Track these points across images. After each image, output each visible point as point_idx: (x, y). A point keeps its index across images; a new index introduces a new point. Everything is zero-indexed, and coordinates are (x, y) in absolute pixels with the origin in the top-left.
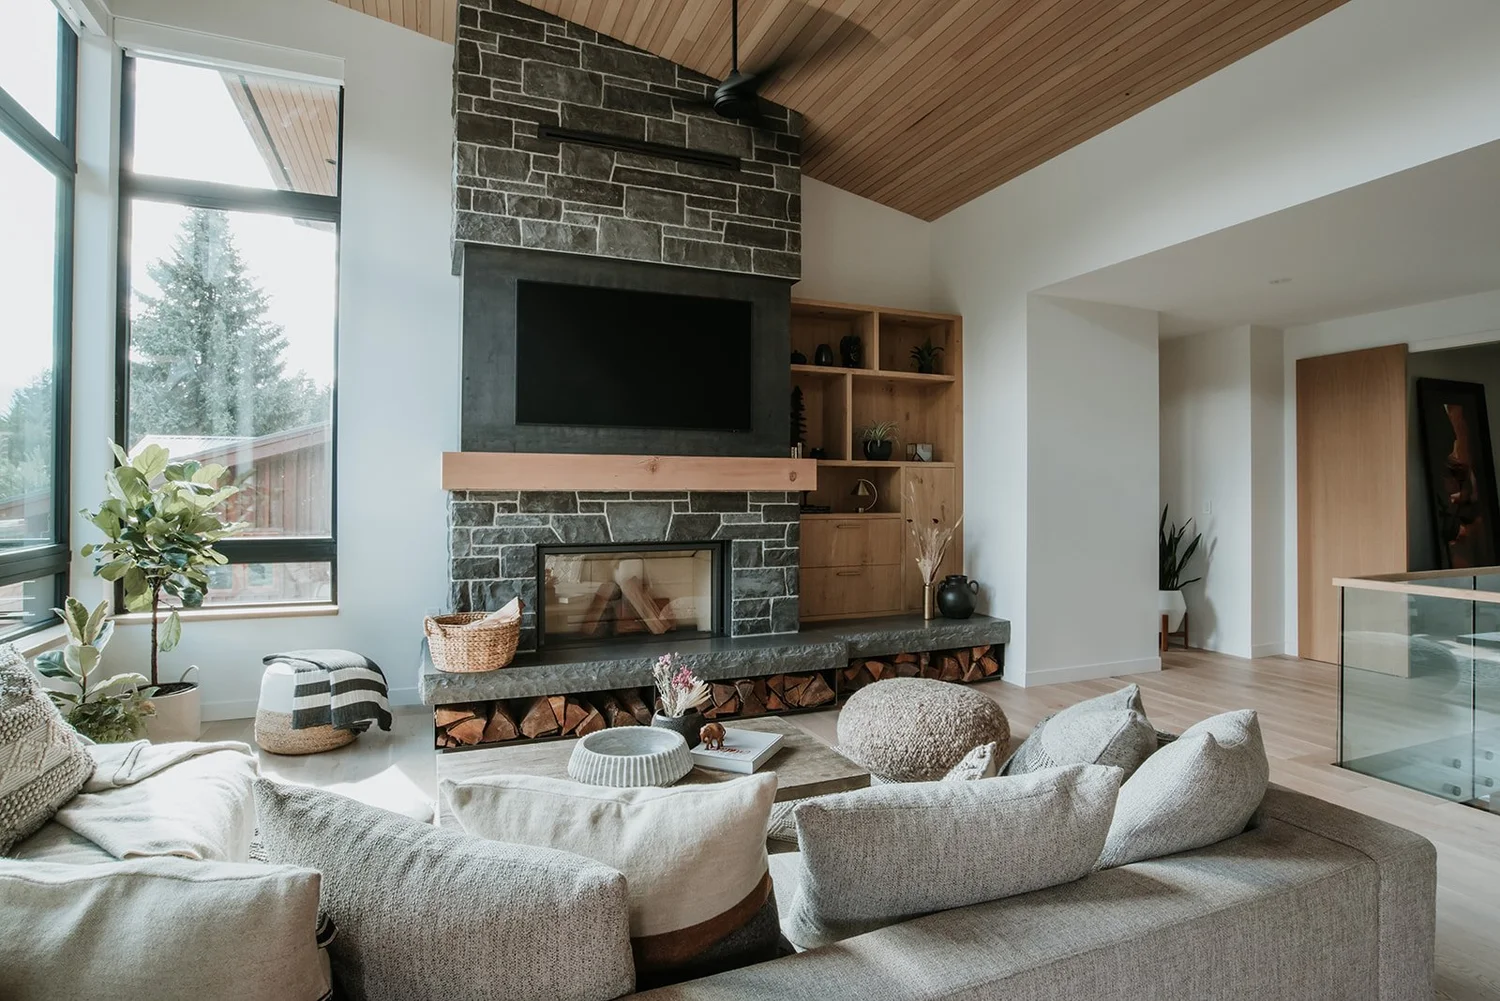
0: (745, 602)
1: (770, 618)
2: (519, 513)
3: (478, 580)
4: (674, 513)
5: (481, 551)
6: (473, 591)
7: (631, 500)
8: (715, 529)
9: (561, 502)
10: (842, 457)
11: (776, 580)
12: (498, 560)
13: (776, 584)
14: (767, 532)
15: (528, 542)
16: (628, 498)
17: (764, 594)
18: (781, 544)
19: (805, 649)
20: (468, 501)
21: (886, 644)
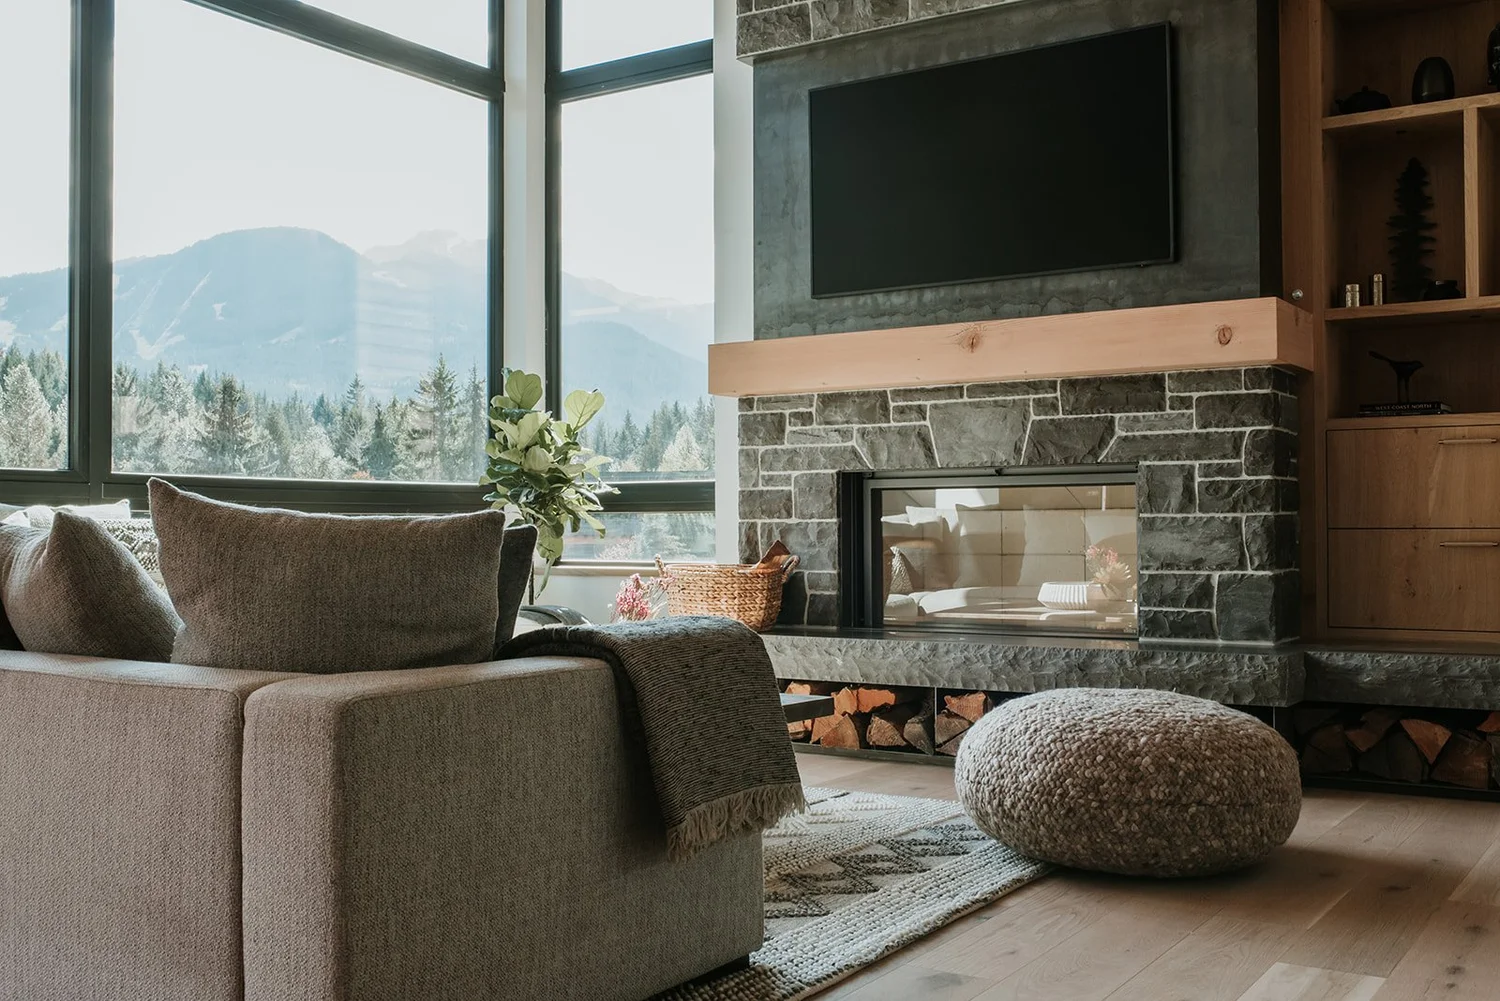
0: (1162, 577)
1: (1214, 611)
2: (815, 426)
3: (768, 521)
4: (1033, 417)
5: (769, 480)
6: (762, 537)
7: (966, 399)
8: (1102, 443)
9: (866, 406)
11: (1222, 539)
12: (790, 492)
13: (1223, 547)
14: (1204, 446)
15: (826, 468)
16: (961, 396)
17: (1198, 564)
18: (1233, 471)
20: (755, 411)
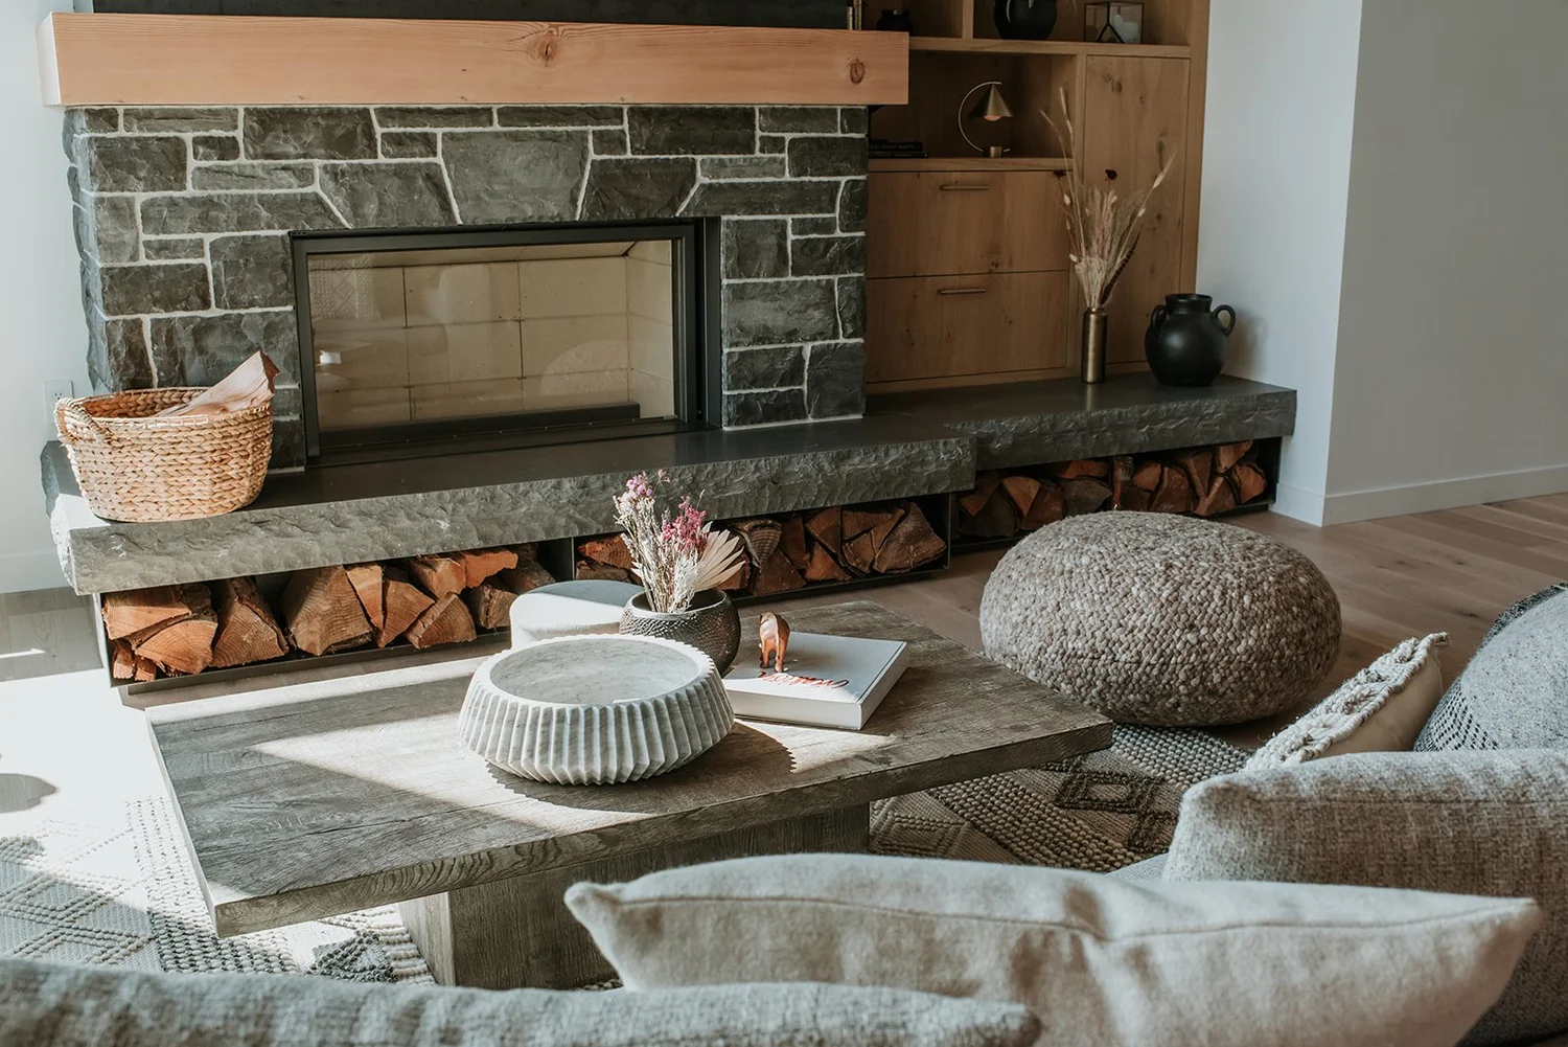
0: (751, 353)
1: (805, 387)
2: (242, 159)
3: (164, 315)
4: (592, 156)
5: (162, 249)
6: (154, 341)
7: (497, 127)
8: (684, 192)
9: (339, 132)
10: (951, 31)
11: (817, 306)
12: (204, 267)
13: (817, 314)
14: (799, 198)
15: (270, 227)
16: (491, 123)
17: (791, 335)
18: (827, 226)
19: (887, 454)
20: (122, 132)
21: (1048, 440)
